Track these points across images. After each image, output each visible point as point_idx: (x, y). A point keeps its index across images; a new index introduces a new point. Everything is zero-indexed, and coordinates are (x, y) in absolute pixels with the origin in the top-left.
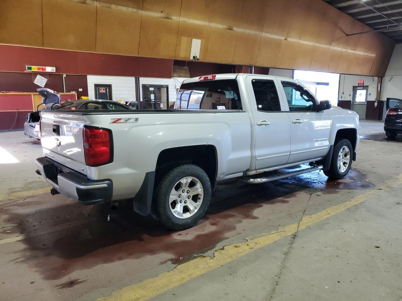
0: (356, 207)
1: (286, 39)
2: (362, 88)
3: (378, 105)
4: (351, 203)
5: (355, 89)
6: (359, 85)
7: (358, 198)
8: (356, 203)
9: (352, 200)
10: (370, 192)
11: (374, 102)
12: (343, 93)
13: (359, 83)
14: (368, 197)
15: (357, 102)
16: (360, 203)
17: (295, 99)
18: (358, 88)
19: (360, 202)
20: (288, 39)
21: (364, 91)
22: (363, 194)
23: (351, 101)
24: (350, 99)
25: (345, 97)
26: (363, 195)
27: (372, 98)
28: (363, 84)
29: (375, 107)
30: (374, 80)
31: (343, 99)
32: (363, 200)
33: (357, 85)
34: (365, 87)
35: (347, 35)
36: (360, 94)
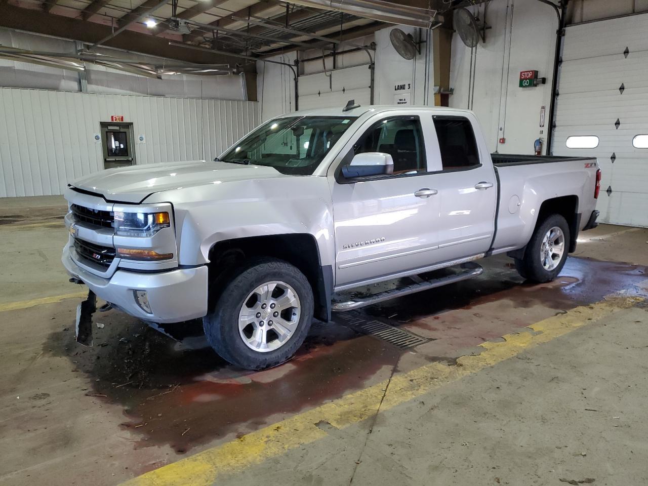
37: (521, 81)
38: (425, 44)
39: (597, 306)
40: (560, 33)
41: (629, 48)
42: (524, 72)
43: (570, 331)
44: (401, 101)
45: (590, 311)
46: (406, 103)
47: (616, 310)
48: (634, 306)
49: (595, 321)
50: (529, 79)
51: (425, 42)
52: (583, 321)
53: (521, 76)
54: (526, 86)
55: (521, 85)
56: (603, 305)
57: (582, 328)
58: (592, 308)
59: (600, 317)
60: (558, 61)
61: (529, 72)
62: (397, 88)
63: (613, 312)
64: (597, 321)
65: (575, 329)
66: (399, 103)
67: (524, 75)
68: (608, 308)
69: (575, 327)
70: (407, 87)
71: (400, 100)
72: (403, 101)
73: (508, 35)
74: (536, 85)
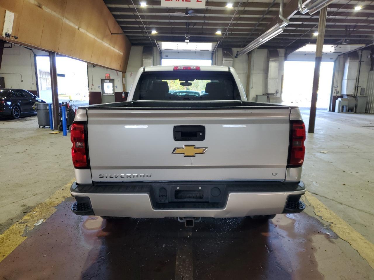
1: (78, 29)
2: (109, 81)
3: (125, 95)
5: (103, 81)
6: (106, 78)
11: (121, 93)
12: (93, 85)
13: (106, 77)
15: (106, 93)
17: (42, 89)
18: (105, 81)
20: (80, 29)
21: (111, 84)
23: (101, 92)
24: (99, 90)
25: (95, 89)
27: (119, 90)
28: (110, 78)
29: (123, 97)
30: (118, 75)
31: (93, 91)
33: (105, 78)
34: (112, 81)
35: (112, 34)
36: (108, 87)
39: (60, 200)
43: (71, 181)
45: (64, 195)
47: (47, 200)
48: (34, 207)
49: (60, 189)
52: (66, 187)
56: (57, 202)
57: (66, 184)
58: (64, 197)
59: (57, 192)
63: (49, 198)
64: (59, 190)
65: (69, 182)
68: (53, 200)
69: (69, 183)
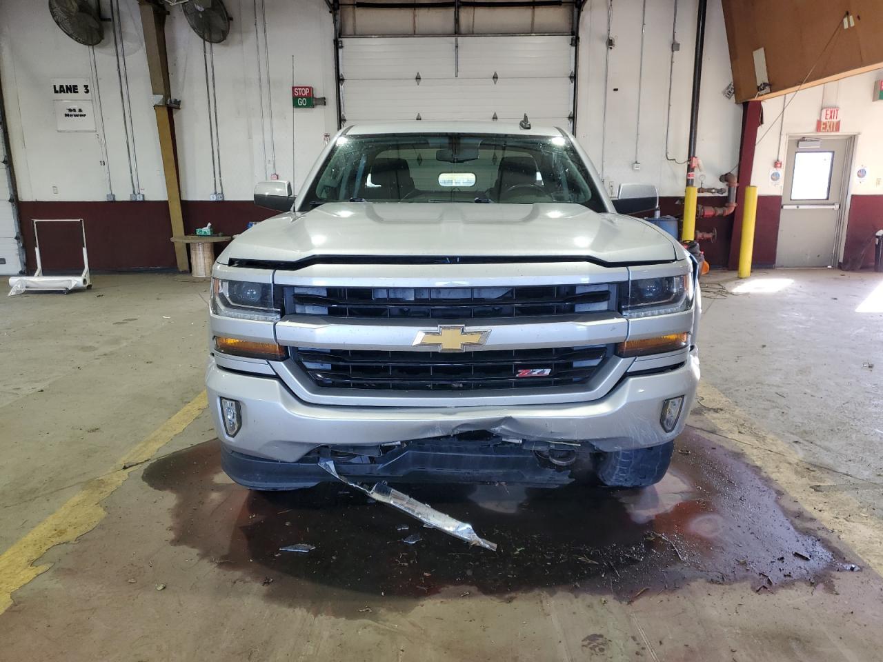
0: (185, 400)
4: (196, 407)
7: (186, 421)
8: (188, 407)
9: (197, 413)
10: (156, 446)
14: (164, 430)
16: (179, 410)
19: (179, 413)
22: (176, 435)
26: (175, 433)
32: (174, 419)
37: (295, 99)
38: (111, 23)
40: (337, 45)
41: (420, 74)
42: (298, 87)
44: (73, 113)
46: (85, 115)
50: (305, 97)
51: (109, 20)
53: (293, 92)
54: (303, 106)
55: (296, 105)
60: (339, 80)
61: (305, 88)
62: (58, 89)
66: (66, 115)
67: (298, 91)
70: (81, 89)
71: (70, 110)
72: (77, 113)
73: (261, 35)
74: (313, 106)
